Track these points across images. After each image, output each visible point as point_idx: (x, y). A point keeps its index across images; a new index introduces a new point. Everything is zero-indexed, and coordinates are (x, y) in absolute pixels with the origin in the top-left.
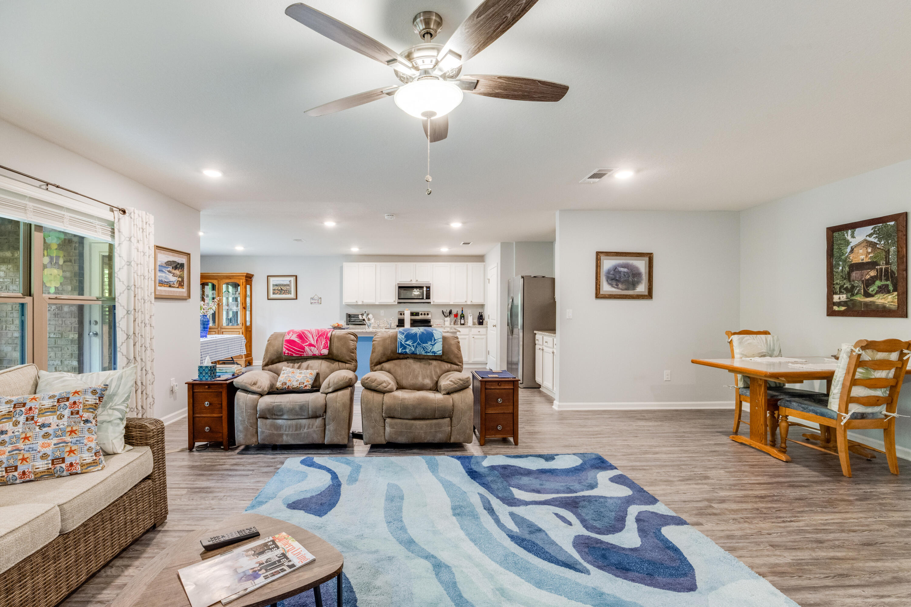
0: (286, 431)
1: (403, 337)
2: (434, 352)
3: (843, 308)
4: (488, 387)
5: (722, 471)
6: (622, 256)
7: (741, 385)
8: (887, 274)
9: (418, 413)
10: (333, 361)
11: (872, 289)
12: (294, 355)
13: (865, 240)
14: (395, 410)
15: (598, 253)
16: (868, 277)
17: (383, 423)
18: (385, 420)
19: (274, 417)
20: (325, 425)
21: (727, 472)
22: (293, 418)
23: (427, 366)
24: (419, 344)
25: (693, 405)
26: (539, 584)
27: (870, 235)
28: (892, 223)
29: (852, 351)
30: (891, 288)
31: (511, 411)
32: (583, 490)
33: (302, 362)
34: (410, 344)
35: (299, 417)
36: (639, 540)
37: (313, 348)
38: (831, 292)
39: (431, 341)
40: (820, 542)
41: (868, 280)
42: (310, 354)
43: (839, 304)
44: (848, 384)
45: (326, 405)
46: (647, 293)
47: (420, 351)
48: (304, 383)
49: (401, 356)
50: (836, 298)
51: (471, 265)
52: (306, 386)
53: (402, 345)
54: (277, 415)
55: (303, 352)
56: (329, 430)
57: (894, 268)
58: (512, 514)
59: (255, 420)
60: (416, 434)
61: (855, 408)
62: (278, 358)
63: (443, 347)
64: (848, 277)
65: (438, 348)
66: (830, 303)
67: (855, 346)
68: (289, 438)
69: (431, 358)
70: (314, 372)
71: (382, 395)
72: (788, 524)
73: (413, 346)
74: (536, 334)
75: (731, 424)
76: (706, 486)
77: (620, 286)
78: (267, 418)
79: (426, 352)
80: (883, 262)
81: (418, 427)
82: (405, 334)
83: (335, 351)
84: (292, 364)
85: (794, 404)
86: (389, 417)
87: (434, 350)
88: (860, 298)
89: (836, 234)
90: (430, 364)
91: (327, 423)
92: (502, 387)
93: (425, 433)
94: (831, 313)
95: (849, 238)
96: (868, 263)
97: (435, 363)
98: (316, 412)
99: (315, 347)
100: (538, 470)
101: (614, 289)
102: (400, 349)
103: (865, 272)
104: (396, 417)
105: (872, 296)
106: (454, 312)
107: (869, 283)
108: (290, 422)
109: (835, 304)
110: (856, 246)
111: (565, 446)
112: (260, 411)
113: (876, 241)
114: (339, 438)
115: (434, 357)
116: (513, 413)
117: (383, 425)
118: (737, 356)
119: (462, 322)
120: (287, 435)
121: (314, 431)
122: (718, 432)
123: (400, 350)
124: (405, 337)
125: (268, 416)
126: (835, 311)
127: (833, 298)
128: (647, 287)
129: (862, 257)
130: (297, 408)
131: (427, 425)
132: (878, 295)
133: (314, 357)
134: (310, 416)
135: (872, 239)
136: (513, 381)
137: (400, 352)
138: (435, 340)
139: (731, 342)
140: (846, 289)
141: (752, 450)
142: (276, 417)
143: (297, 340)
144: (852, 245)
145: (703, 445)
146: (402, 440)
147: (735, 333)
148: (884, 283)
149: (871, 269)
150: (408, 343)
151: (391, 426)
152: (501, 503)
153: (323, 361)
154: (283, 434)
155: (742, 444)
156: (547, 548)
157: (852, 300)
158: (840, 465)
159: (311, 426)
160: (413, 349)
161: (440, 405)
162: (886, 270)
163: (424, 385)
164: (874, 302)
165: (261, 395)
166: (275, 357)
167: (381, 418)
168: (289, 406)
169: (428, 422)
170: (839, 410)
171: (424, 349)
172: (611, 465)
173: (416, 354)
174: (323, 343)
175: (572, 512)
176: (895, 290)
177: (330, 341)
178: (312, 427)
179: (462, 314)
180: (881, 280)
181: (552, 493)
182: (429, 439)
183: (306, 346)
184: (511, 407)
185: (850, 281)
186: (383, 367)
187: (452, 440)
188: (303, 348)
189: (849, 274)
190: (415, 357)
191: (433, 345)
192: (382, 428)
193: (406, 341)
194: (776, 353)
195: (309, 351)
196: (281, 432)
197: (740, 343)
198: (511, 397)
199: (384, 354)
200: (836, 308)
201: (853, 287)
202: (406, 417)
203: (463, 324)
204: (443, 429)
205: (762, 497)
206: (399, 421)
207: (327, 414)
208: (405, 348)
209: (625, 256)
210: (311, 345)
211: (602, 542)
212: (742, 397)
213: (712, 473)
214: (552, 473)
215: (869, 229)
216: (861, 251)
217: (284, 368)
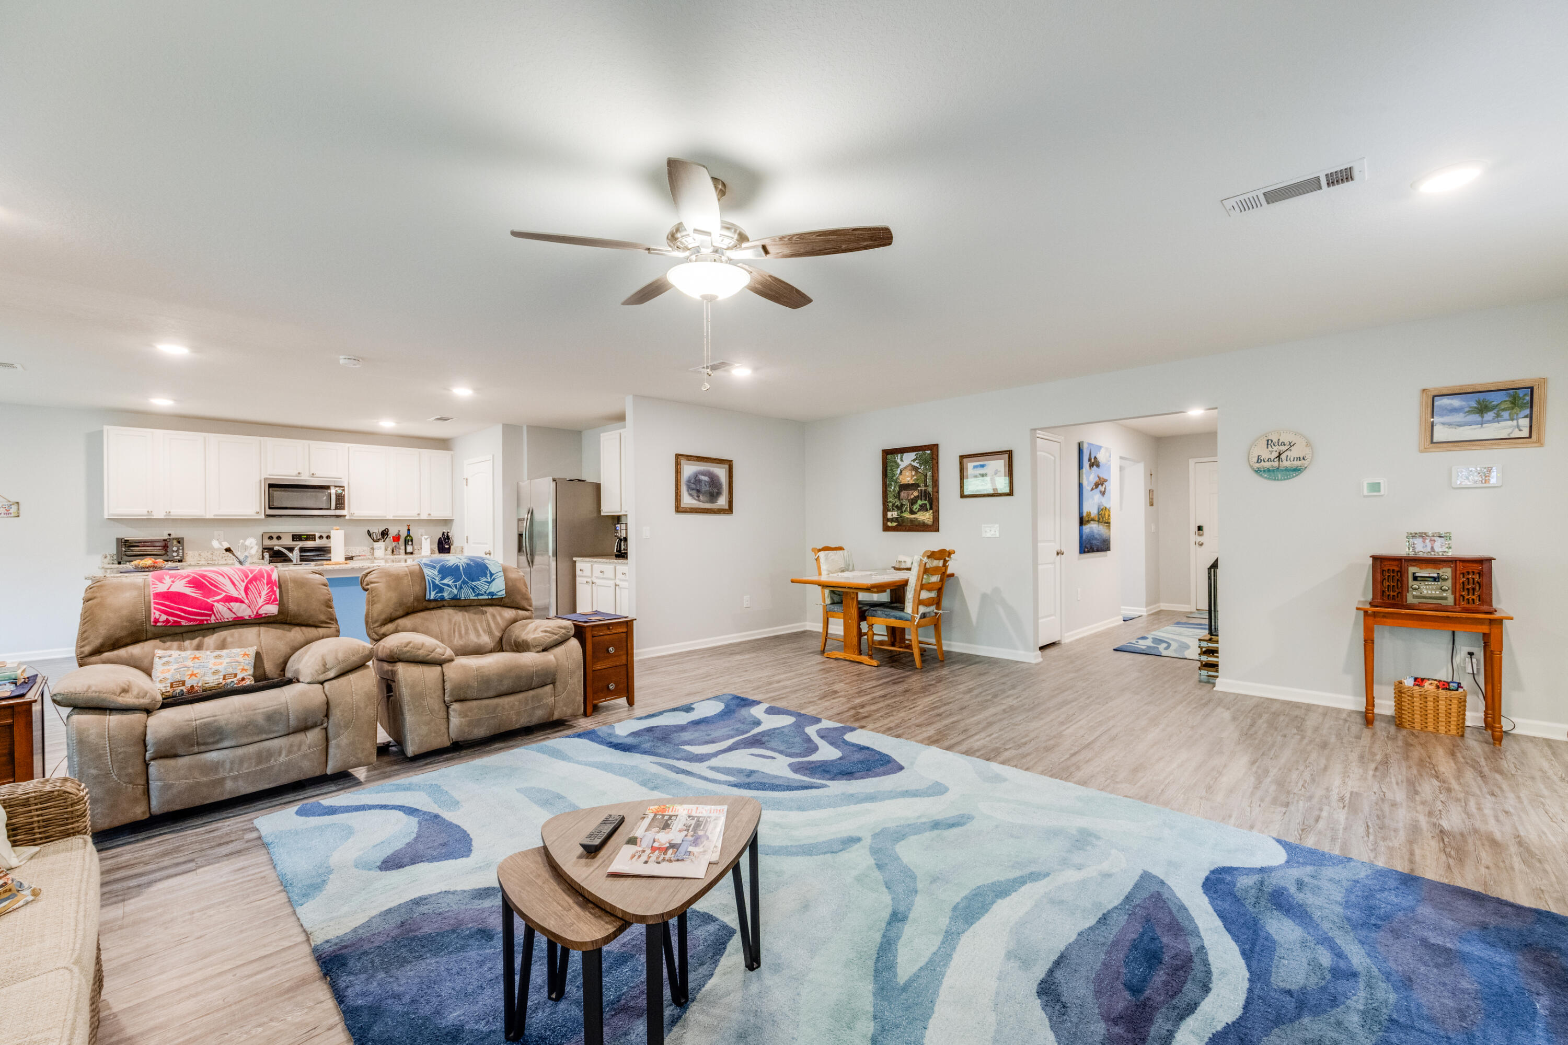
0: (231, 770)
1: (436, 573)
2: (492, 594)
3: (894, 524)
4: (595, 633)
5: (842, 684)
6: (703, 461)
7: (828, 601)
8: (925, 495)
9: (506, 685)
10: (287, 627)
11: (916, 507)
12: (184, 623)
13: (910, 464)
14: (469, 686)
15: (678, 456)
16: (912, 497)
17: (445, 713)
18: (448, 707)
19: (196, 749)
20: (327, 740)
21: (846, 684)
22: (250, 740)
23: (476, 617)
24: (464, 582)
25: (773, 631)
26: (801, 808)
27: (914, 460)
28: (929, 452)
29: (921, 560)
30: (928, 507)
31: (624, 662)
32: (753, 729)
33: (204, 637)
34: (450, 583)
35: (264, 736)
36: (837, 751)
37: (238, 604)
38: (886, 510)
39: (486, 576)
40: (940, 715)
41: (912, 499)
42: (228, 616)
43: (892, 520)
44: (919, 589)
45: (328, 703)
46: (727, 507)
47: (467, 594)
48: (236, 675)
49: (433, 605)
50: (890, 515)
51: (427, 454)
52: (243, 679)
53: (435, 586)
54: (205, 744)
55: (210, 615)
56: (338, 746)
57: (930, 490)
58: (713, 769)
59: (140, 767)
60: (504, 717)
61: (922, 609)
62: (132, 634)
63: (506, 584)
64: (898, 496)
65: (498, 587)
66: (885, 519)
67: (923, 556)
68: (240, 783)
69: (483, 603)
70: (252, 651)
71: (439, 668)
72: (914, 709)
73: (456, 586)
74: (575, 561)
75: (817, 644)
76: (841, 699)
77: (701, 498)
78: (176, 756)
79: (478, 595)
80: (922, 484)
81: (507, 706)
82: (438, 567)
83: (292, 606)
84: (175, 644)
85: (879, 612)
86: (456, 701)
87: (492, 590)
88: (907, 515)
89: (889, 457)
90: (484, 613)
91: (331, 734)
92: (613, 631)
93: (518, 714)
94: (886, 529)
95: (899, 461)
96: (912, 485)
97: (490, 610)
98: (306, 719)
99: (242, 602)
100: (689, 723)
101: (694, 502)
102: (433, 593)
103: (911, 492)
104: (468, 697)
105: (915, 513)
106: (393, 532)
107: (913, 502)
108: (240, 751)
109: (888, 520)
110: (904, 469)
111: (688, 695)
112: (155, 744)
113: (918, 465)
114: (360, 755)
115: (489, 602)
116: (627, 665)
117: (445, 716)
118: (824, 572)
119: (409, 549)
120: (235, 778)
121: (305, 756)
122: (811, 653)
123: (432, 595)
124: (439, 572)
125: (180, 751)
126: (889, 527)
127: (887, 515)
128: (728, 499)
129: (909, 479)
130: (261, 720)
131: (520, 701)
132: (919, 513)
133: (239, 622)
134: (291, 730)
135: (915, 464)
136: (627, 622)
137: (432, 597)
138: (492, 575)
139: (817, 559)
140: (897, 507)
141: (847, 663)
142: (202, 748)
143: (189, 591)
144: (901, 467)
145: (808, 667)
146: (480, 732)
147: (820, 550)
148: (924, 502)
149: (915, 490)
150: (445, 581)
151: (463, 714)
152: (688, 763)
153: (263, 629)
154: (224, 779)
155: (836, 659)
156: (775, 781)
157: (901, 517)
158: (914, 660)
159: (295, 748)
160: (455, 591)
161: (539, 668)
162: (925, 490)
163: (480, 646)
164: (917, 519)
165: (148, 711)
166: (123, 633)
167: (442, 705)
168: (238, 718)
169: (521, 696)
170: (913, 612)
171: (473, 589)
172: (754, 701)
173: (460, 599)
174: (264, 593)
175: (763, 748)
176: (931, 508)
177: (280, 587)
178: (299, 749)
179: (408, 535)
180: (921, 500)
181: (728, 739)
182: (524, 721)
183: (218, 601)
184: (624, 657)
185: (899, 499)
186: (398, 625)
187: (556, 716)
188: (211, 608)
189: (899, 493)
190: (457, 604)
191: (489, 583)
192: (444, 721)
193: (442, 579)
194: (851, 568)
195: (223, 611)
196: (218, 777)
197: (827, 559)
198: (624, 644)
199: (401, 604)
200: (889, 524)
201: (902, 505)
202: (485, 695)
203: (412, 553)
204: (545, 701)
205: (883, 696)
206: (475, 703)
207: (331, 719)
208: (441, 590)
209: (706, 462)
210: (229, 599)
211: (813, 762)
212: (829, 613)
213: (837, 687)
214: (708, 722)
215: (912, 455)
216: (907, 474)
217: (159, 652)
